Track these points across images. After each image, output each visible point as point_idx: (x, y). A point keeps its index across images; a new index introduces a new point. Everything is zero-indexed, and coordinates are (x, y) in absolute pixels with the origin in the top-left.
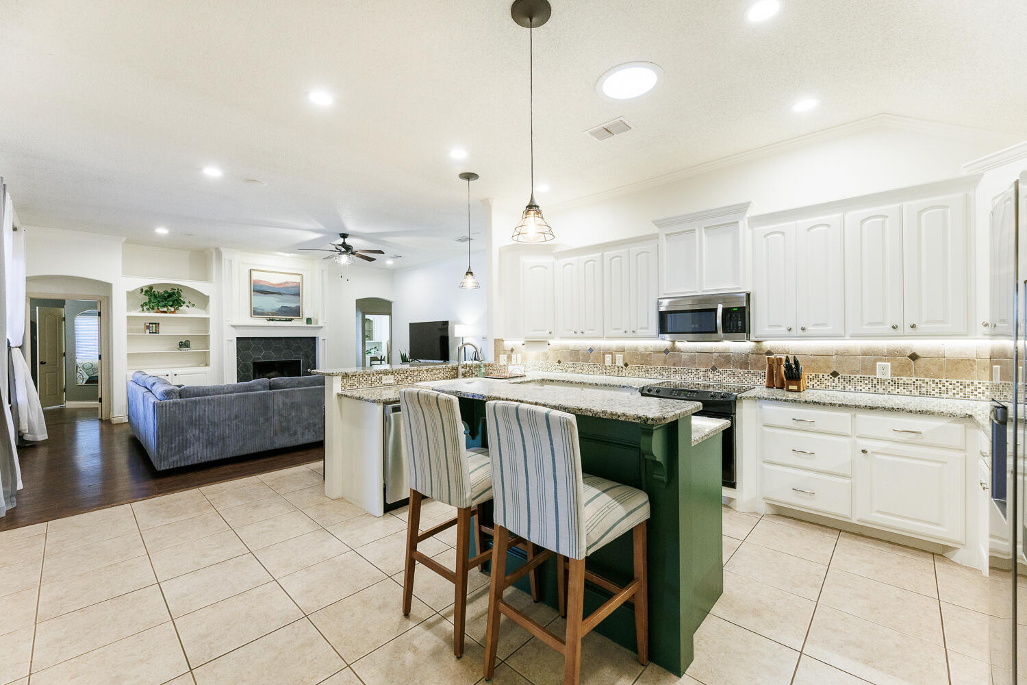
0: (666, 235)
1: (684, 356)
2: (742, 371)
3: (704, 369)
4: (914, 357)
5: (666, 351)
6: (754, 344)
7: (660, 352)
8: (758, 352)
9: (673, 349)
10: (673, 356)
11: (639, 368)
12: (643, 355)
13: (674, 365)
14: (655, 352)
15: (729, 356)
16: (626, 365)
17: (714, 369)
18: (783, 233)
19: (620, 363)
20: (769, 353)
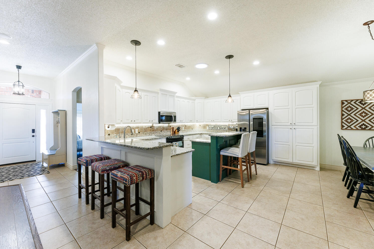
0: (162, 94)
1: (155, 128)
2: (166, 131)
3: (159, 132)
4: (186, 126)
5: (151, 127)
6: (168, 124)
7: (149, 127)
8: (168, 126)
9: (153, 126)
10: (152, 128)
11: (143, 133)
12: (144, 129)
13: (153, 131)
14: (148, 128)
15: (164, 127)
16: (139, 133)
17: (161, 131)
18: (179, 101)
19: (137, 132)
20: (170, 126)
